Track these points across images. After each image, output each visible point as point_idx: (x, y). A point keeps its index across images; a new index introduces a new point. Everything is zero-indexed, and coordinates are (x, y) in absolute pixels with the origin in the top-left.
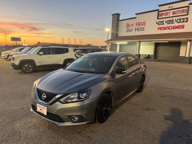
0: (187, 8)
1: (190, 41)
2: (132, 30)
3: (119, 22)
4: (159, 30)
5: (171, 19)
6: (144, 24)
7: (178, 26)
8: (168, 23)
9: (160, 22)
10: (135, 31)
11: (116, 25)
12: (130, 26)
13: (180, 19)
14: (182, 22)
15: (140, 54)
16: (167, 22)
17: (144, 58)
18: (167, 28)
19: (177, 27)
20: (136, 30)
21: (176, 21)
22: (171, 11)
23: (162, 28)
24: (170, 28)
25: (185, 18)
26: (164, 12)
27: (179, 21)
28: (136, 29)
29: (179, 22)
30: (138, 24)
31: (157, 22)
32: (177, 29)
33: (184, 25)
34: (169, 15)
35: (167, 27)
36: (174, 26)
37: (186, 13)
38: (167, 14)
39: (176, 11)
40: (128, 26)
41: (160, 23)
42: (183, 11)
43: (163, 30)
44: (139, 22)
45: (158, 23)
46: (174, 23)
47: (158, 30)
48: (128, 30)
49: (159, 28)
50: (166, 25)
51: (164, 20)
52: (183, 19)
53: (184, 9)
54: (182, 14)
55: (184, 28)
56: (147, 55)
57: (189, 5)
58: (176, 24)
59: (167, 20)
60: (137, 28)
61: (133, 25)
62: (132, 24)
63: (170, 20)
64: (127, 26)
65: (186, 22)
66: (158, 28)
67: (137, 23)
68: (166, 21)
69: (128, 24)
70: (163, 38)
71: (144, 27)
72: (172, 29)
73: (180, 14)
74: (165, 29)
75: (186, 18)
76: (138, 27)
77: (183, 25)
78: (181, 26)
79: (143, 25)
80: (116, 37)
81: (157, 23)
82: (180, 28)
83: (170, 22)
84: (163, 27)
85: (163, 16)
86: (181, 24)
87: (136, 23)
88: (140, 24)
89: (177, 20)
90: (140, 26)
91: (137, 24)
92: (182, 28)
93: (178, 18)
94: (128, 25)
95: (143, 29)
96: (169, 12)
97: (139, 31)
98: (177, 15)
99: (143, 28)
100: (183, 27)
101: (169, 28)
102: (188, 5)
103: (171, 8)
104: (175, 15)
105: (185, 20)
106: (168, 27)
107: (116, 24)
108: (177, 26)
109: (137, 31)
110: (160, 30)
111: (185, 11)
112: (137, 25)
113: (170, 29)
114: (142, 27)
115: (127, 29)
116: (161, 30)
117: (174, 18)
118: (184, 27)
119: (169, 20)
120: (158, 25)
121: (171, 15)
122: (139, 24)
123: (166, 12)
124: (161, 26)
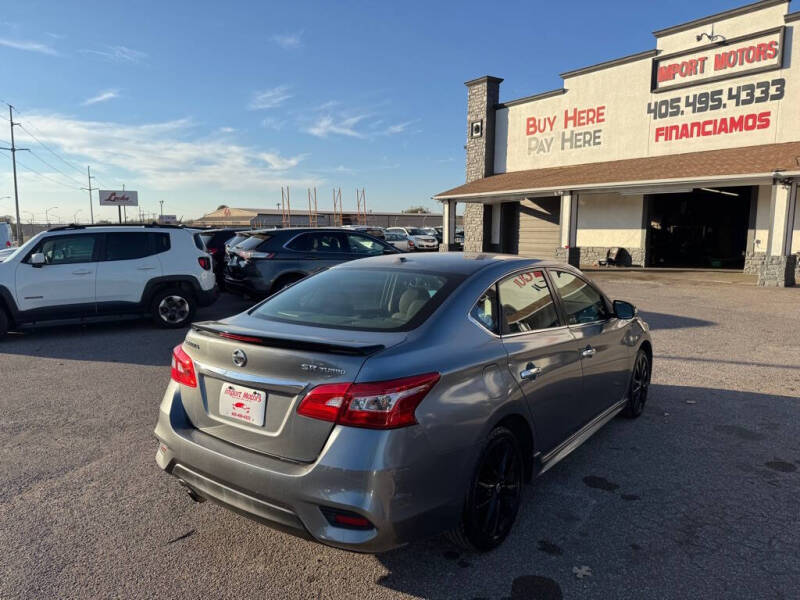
0: (777, 37)
2: (549, 146)
3: (498, 112)
4: (662, 138)
5: (709, 88)
6: (598, 115)
7: (741, 117)
8: (698, 106)
9: (664, 102)
10: (563, 148)
11: (485, 125)
12: (542, 127)
13: (751, 88)
14: (759, 100)
15: (578, 245)
16: (693, 104)
17: (600, 263)
18: (696, 129)
19: (738, 124)
20: (567, 144)
21: (731, 97)
22: (711, 54)
23: (674, 132)
24: (709, 128)
25: (770, 81)
26: (679, 61)
27: (744, 96)
28: (564, 141)
29: (745, 102)
30: (574, 118)
31: (650, 105)
32: (736, 133)
33: (768, 114)
34: (702, 71)
35: (693, 125)
36: (724, 121)
37: (775, 61)
38: (691, 68)
39: (732, 53)
40: (532, 129)
41: (663, 111)
42: (761, 52)
43: (677, 138)
44: (575, 110)
45: (654, 111)
46: (725, 106)
47: (657, 140)
48: (534, 143)
49: (662, 129)
50: (688, 117)
51: (682, 94)
52: (760, 85)
53: (766, 40)
54: (756, 65)
55: (766, 124)
56: (615, 251)
57: (788, 25)
58: (732, 111)
59: (695, 96)
60: (567, 136)
61: (551, 125)
62: (549, 119)
63: (705, 95)
64: (529, 126)
65: (774, 98)
66: (658, 130)
67: (571, 114)
68: (691, 100)
69: (533, 119)
71: (600, 131)
72: (715, 133)
73: (747, 66)
74: (685, 132)
75: (775, 82)
76: (572, 132)
77: (762, 115)
78: (752, 116)
79: (592, 120)
80: (486, 176)
81: (650, 111)
82: (752, 128)
83: (706, 102)
84: (676, 127)
85: (679, 80)
86: (756, 108)
87: (566, 112)
88: (581, 118)
89: (734, 92)
90: (580, 124)
91: (567, 119)
92: (760, 127)
93: (741, 84)
94: (534, 125)
95: (594, 139)
96: (703, 60)
97: (576, 147)
98: (738, 68)
99: (595, 132)
100: (763, 121)
101: (701, 129)
102: (781, 23)
103: (705, 41)
104: (728, 71)
105: (773, 91)
106: (697, 124)
107: (485, 120)
108: (736, 119)
109: (571, 147)
110: (666, 139)
111: (769, 52)
112: (571, 123)
113: (709, 133)
114: (591, 127)
115: (530, 140)
116: (671, 139)
117: (725, 86)
118: (768, 121)
119: (702, 95)
120: (655, 118)
121: (710, 72)
122: (576, 118)
123: (687, 58)
124: (668, 122)
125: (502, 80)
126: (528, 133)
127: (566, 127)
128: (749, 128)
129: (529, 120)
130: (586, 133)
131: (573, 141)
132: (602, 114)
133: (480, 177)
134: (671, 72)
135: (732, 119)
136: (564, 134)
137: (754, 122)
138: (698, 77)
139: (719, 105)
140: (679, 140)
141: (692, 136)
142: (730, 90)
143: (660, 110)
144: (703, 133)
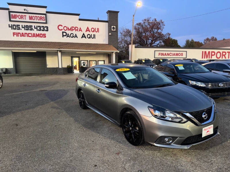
0: (44, 16)
4: (15, 36)
5: (29, 24)
7: (39, 34)
8: (26, 28)
9: (14, 25)
13: (40, 27)
14: (42, 30)
16: (24, 28)
18: (26, 35)
19: (38, 35)
21: (35, 28)
22: (28, 15)
24: (30, 35)
25: (45, 26)
26: (18, 14)
27: (38, 28)
29: (39, 30)
31: (9, 25)
32: (38, 38)
33: (45, 34)
35: (25, 33)
36: (34, 34)
37: (45, 22)
38: (22, 17)
39: (33, 16)
42: (41, 18)
43: (20, 36)
45: (11, 27)
47: (14, 36)
49: (15, 33)
50: (23, 31)
51: (20, 24)
52: (42, 27)
53: (42, 16)
54: (40, 21)
57: (47, 14)
58: (35, 32)
63: (28, 26)
65: (46, 31)
68: (23, 26)
72: (32, 37)
73: (38, 21)
74: (23, 35)
77: (44, 34)
78: (42, 34)
81: (9, 27)
82: (42, 37)
83: (28, 28)
84: (20, 33)
85: (17, 19)
86: (43, 32)
92: (44, 37)
93: (38, 25)
98: (35, 21)
100: (44, 36)
101: (28, 35)
102: (45, 13)
103: (25, 11)
104: (33, 21)
105: (45, 29)
106: (26, 33)
110: (17, 36)
111: (43, 19)
113: (30, 37)
116: (18, 36)
117: (33, 25)
118: (46, 36)
119: (26, 26)
120: (12, 29)
121: (28, 19)
124: (16, 31)
128: (41, 37)
134: (15, 17)
135: (36, 34)
137: (42, 35)
138: (24, 20)
139: (32, 30)
140: (21, 37)
141: (25, 36)
142: (35, 26)
143: (13, 27)
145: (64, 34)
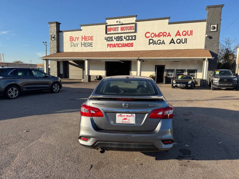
0: (134, 25)
1: (140, 60)
2: (77, 45)
3: (60, 33)
4: (109, 47)
5: (120, 35)
6: (91, 38)
7: (127, 44)
9: (109, 37)
10: (82, 47)
11: (56, 37)
12: (75, 40)
13: (129, 36)
14: (131, 40)
15: (90, 75)
16: (116, 39)
17: (95, 79)
18: (117, 45)
19: (127, 45)
20: (83, 46)
21: (125, 38)
22: (120, 26)
23: (112, 45)
24: (120, 45)
26: (112, 27)
27: (127, 38)
28: (82, 44)
29: (128, 40)
30: (84, 38)
31: (105, 37)
32: (126, 47)
33: (133, 43)
34: (118, 31)
35: (116, 44)
36: (123, 44)
37: (134, 31)
38: (115, 29)
39: (124, 27)
40: (71, 40)
41: (109, 39)
42: (131, 28)
43: (112, 47)
44: (85, 36)
45: (106, 39)
46: (123, 40)
47: (108, 47)
49: (109, 44)
50: (115, 42)
51: (113, 36)
52: (131, 36)
53: (132, 25)
54: (130, 31)
55: (132, 46)
56: (98, 76)
57: (136, 22)
58: (125, 42)
59: (116, 37)
60: (83, 43)
61: (78, 39)
62: (77, 37)
64: (70, 39)
65: (134, 40)
66: (108, 44)
67: (83, 37)
68: (115, 38)
69: (72, 37)
70: (114, 56)
71: (92, 43)
72: (121, 47)
73: (128, 31)
74: (114, 46)
75: (134, 36)
76: (84, 42)
78: (129, 44)
79: (90, 39)
80: (57, 53)
81: (105, 39)
82: (129, 46)
83: (119, 39)
84: (112, 44)
85: (112, 32)
86: (130, 42)
87: (82, 36)
88: (86, 39)
89: (125, 37)
90: (86, 40)
91: (82, 38)
92: (131, 46)
93: (127, 35)
94: (72, 39)
95: (91, 45)
96: (118, 28)
97: (86, 47)
98: (126, 31)
99: (91, 43)
100: (132, 45)
101: (118, 45)
102: (135, 22)
103: (118, 23)
104: (124, 31)
105: (134, 38)
106: (117, 44)
107: (56, 35)
108: (126, 44)
109: (84, 46)
110: (110, 47)
112: (84, 39)
114: (90, 41)
115: (71, 43)
116: (111, 47)
117: (123, 35)
118: (133, 45)
119: (118, 37)
120: (107, 41)
121: (120, 31)
122: (85, 38)
123: (114, 27)
124: (110, 43)
125: (60, 24)
126: (70, 41)
127: (82, 40)
129: (70, 37)
130: (88, 43)
131: (85, 45)
132: (93, 38)
133: (55, 53)
134: (110, 30)
135: (125, 44)
136: (82, 42)
137: (130, 45)
138: (117, 32)
139: (122, 40)
140: (113, 48)
141: (116, 47)
142: (124, 36)
143: (108, 39)
144: (119, 46)
145: (151, 41)
